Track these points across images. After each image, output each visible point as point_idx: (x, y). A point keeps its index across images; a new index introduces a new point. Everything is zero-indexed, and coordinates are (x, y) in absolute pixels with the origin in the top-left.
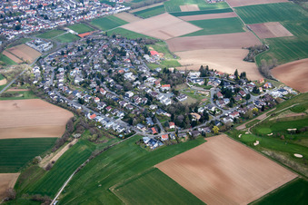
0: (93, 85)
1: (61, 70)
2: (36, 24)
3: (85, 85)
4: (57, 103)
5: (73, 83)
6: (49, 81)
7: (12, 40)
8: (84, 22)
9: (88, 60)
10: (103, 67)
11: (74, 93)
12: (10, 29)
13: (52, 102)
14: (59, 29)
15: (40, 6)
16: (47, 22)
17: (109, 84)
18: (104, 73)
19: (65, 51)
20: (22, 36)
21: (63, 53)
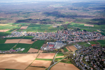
0: (92, 63)
1: (82, 56)
2: (78, 40)
3: (89, 62)
4: (78, 67)
5: (85, 61)
6: (77, 59)
7: (70, 44)
8: (94, 41)
9: (92, 54)
10: (97, 57)
11: (84, 65)
12: (70, 40)
13: (76, 66)
14: (85, 42)
15: (81, 34)
16: (82, 39)
17: (98, 64)
18: (97, 59)
19: (85, 49)
20: (73, 43)
21: (84, 50)
